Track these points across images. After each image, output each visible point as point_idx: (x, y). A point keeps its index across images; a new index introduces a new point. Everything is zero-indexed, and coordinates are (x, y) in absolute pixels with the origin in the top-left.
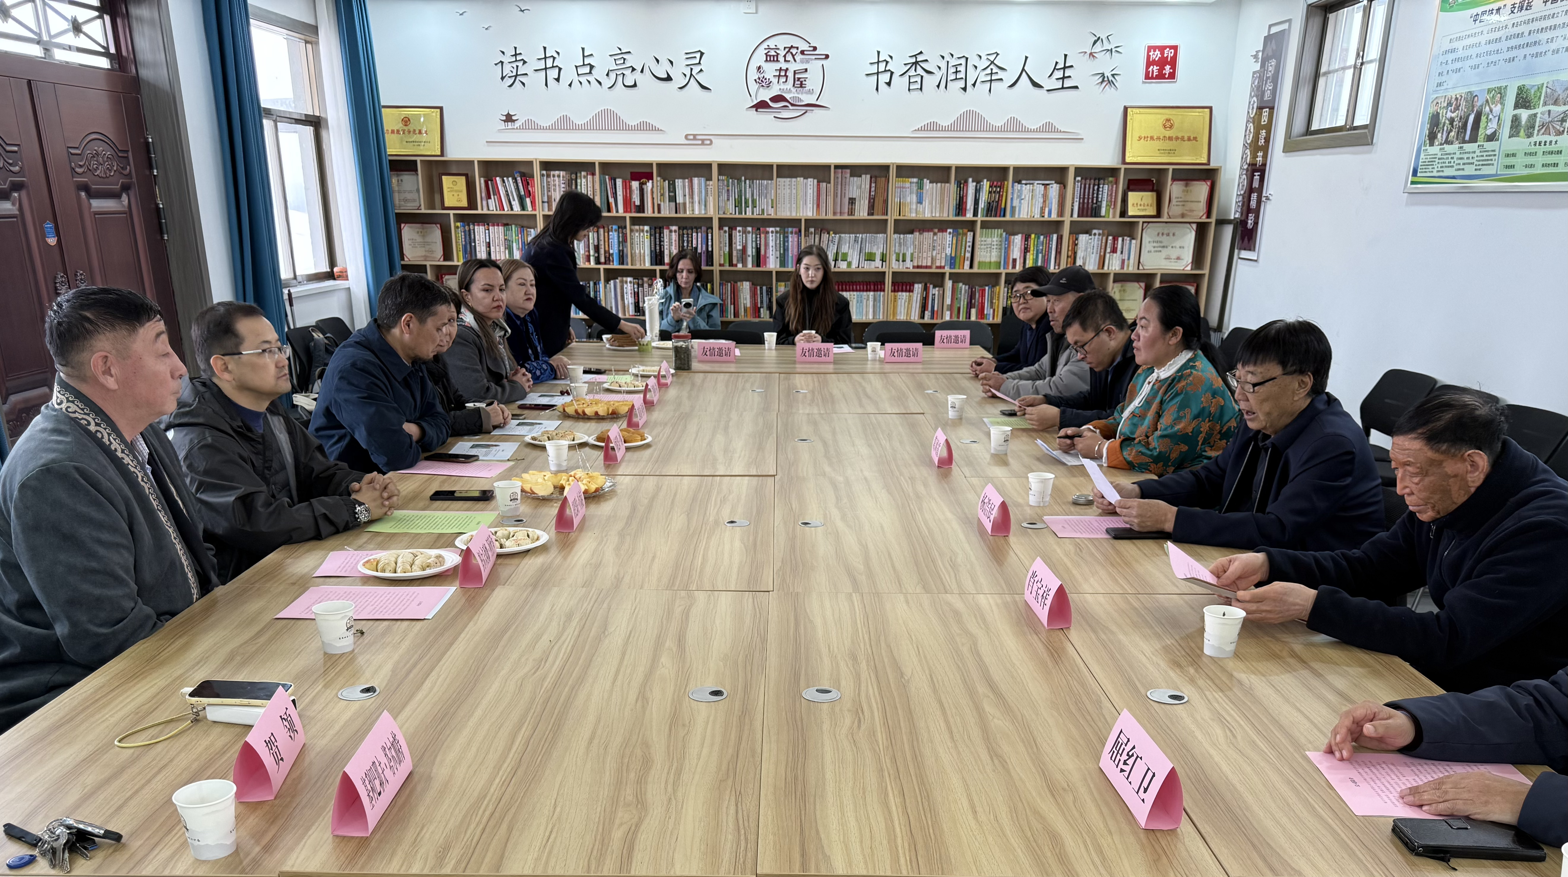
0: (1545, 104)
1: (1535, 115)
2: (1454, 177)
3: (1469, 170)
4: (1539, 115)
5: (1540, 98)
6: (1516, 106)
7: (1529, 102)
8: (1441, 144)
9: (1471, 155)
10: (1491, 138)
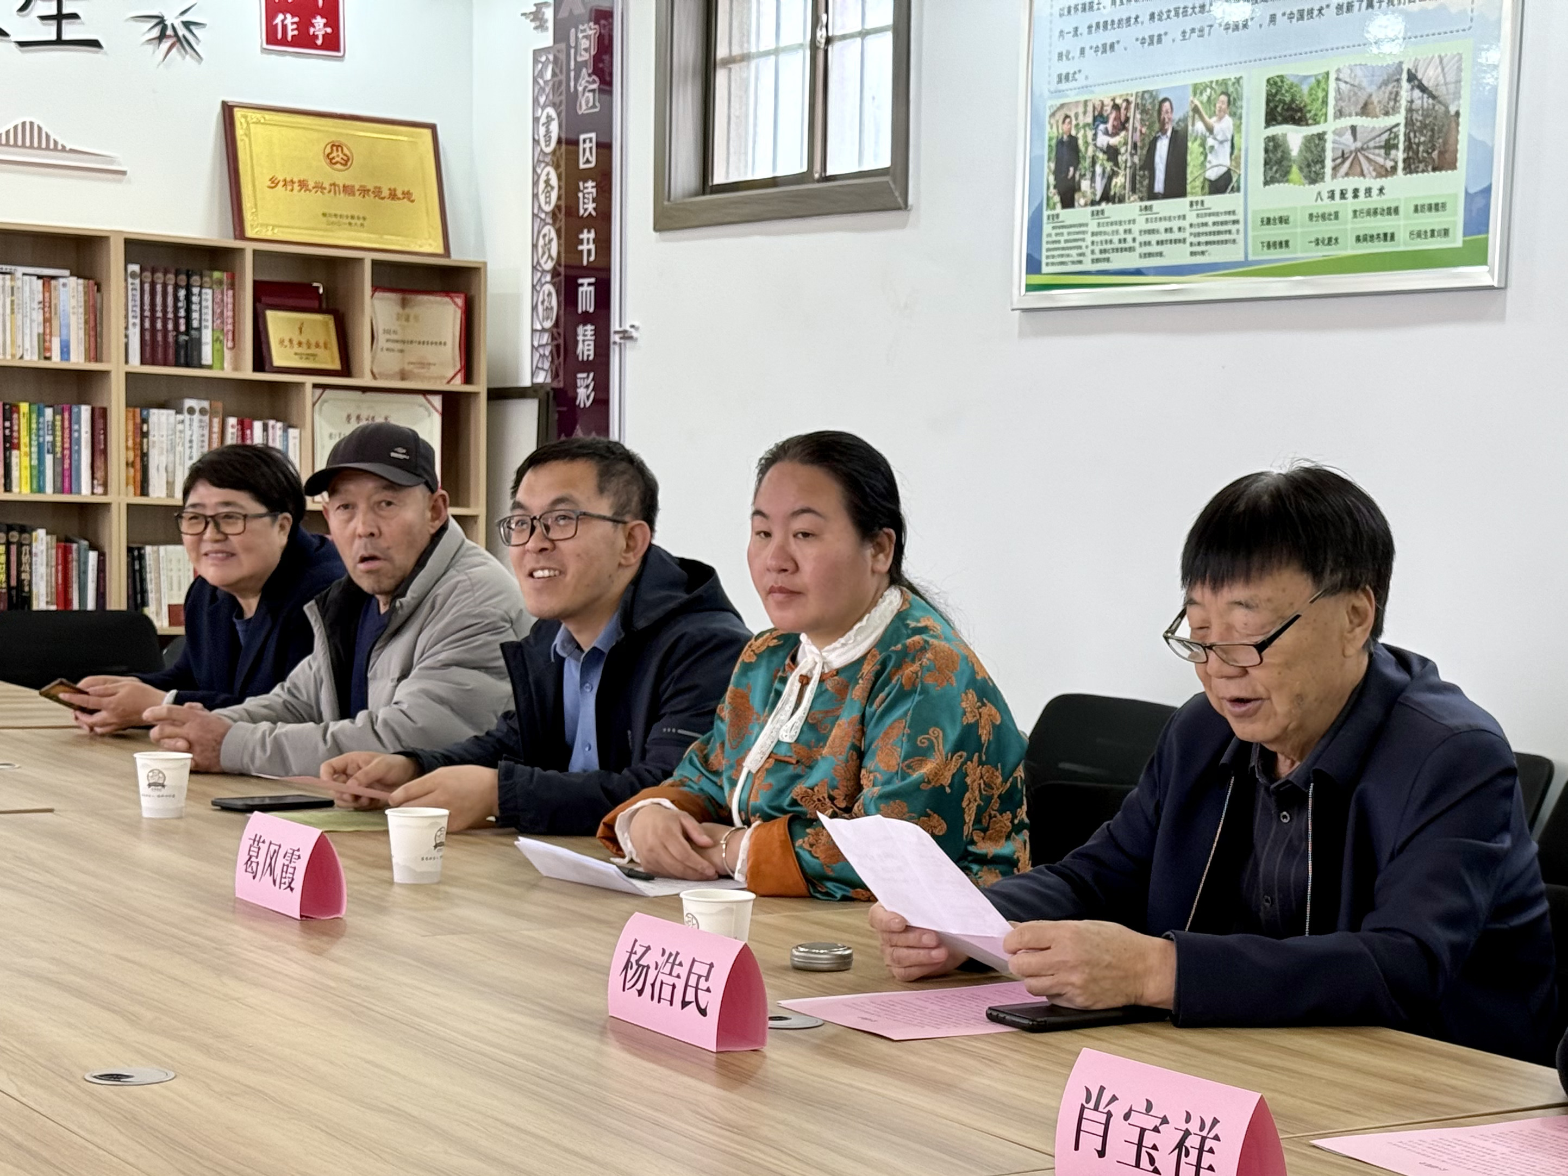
0: (1340, 114)
1: (1321, 137)
2: (1138, 272)
3: (1178, 255)
4: (1329, 137)
5: (1325, 102)
6: (1272, 118)
7: (1300, 110)
9: (1175, 224)
10: (1221, 185)
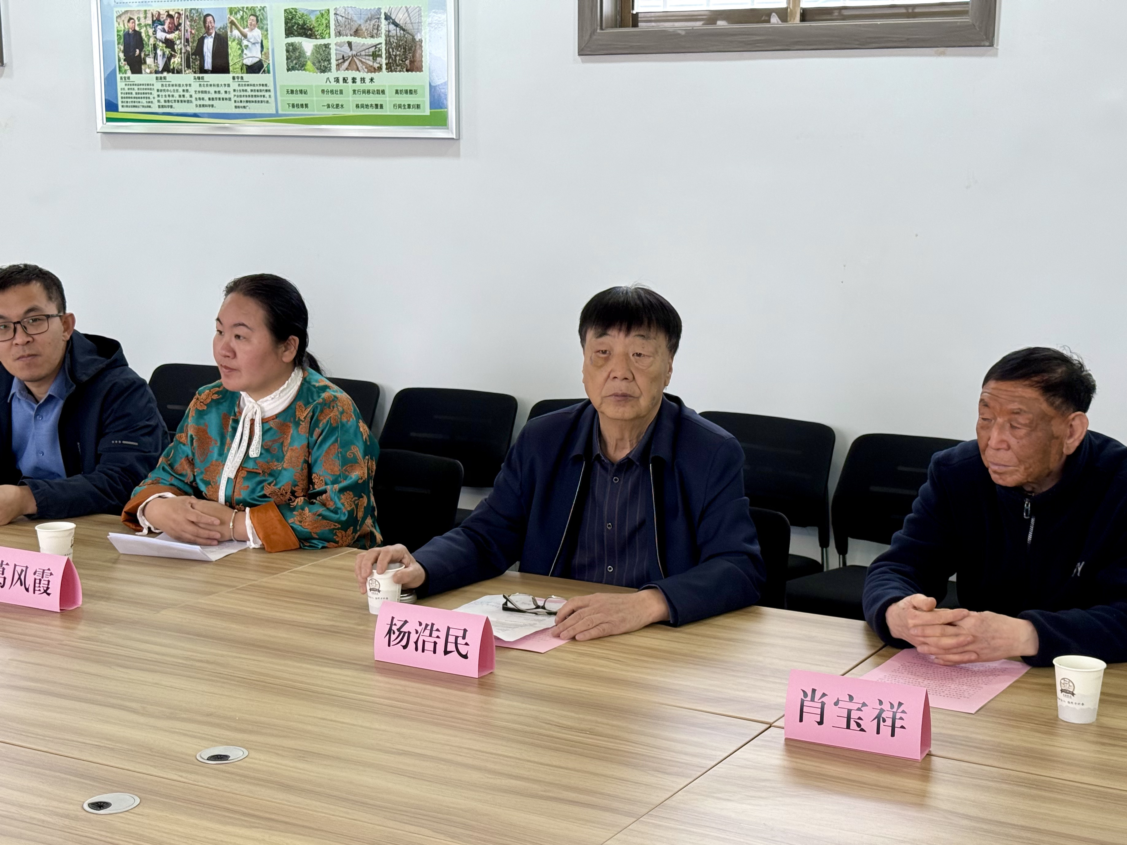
0: (339, 34)
1: (327, 46)
2: (195, 115)
3: (228, 108)
4: (333, 47)
5: (328, 26)
6: (289, 32)
7: (311, 30)
8: (156, 72)
9: (222, 89)
